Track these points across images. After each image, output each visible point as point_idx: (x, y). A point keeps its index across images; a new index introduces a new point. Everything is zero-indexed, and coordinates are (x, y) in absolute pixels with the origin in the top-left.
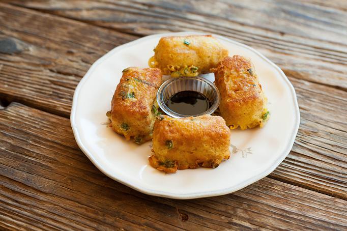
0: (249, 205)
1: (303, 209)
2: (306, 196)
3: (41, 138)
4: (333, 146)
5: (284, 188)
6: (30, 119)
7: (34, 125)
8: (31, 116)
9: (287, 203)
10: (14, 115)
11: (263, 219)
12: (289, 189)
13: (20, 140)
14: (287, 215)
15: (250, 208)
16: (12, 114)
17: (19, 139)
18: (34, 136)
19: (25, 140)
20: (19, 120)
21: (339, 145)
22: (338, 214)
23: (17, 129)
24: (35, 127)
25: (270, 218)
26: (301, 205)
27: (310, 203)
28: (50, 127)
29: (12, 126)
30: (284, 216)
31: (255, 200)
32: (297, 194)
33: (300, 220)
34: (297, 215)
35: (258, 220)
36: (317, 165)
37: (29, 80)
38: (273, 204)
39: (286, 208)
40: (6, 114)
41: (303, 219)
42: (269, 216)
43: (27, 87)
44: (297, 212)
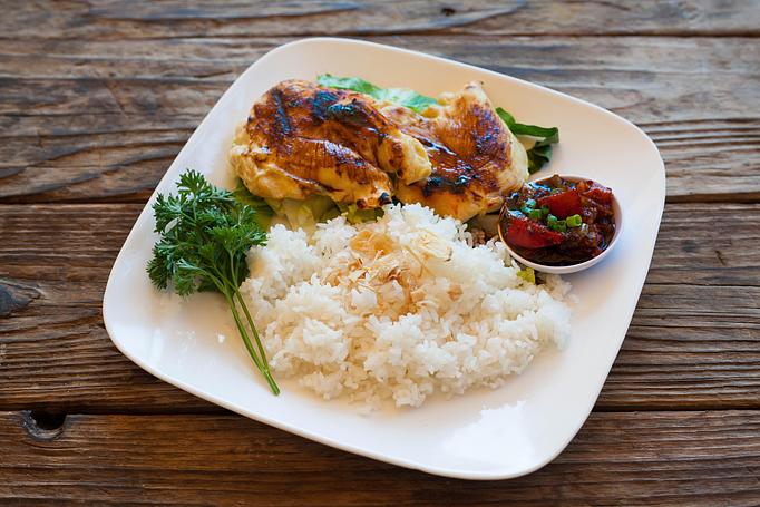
0: (576, 474)
1: (662, 451)
2: (658, 425)
3: (160, 471)
4: (663, 318)
5: (618, 423)
6: (118, 439)
7: (132, 450)
8: (116, 434)
9: (634, 448)
10: (85, 441)
11: (608, 491)
12: (627, 422)
13: (122, 487)
14: (643, 469)
15: (580, 478)
16: (80, 441)
17: (118, 488)
18: (144, 471)
19: (130, 485)
20: (97, 448)
21: (672, 311)
22: (721, 440)
23: (106, 469)
24: (138, 454)
25: (619, 486)
26: (658, 445)
27: (669, 435)
28: (164, 443)
29: (93, 466)
30: (641, 473)
31: (581, 460)
32: (643, 425)
33: (666, 472)
34: (659, 463)
35: (602, 495)
36: (653, 361)
37: (73, 360)
38: (613, 458)
39: (638, 458)
40: (66, 445)
41: (672, 468)
42: (617, 483)
43: (78, 377)
44: (655, 458)
